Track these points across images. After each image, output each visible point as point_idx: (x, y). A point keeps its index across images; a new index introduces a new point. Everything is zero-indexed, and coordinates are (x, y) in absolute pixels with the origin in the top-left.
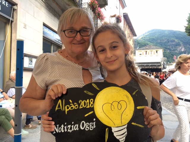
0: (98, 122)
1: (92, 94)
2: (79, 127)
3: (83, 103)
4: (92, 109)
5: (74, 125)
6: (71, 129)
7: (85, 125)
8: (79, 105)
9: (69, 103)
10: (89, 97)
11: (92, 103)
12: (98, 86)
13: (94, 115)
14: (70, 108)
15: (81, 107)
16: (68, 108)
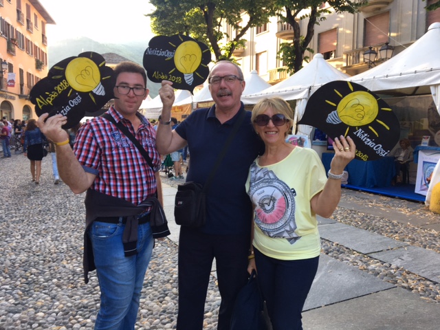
0: (81, 94)
1: (61, 76)
2: (70, 107)
3: (58, 88)
4: (70, 88)
5: (65, 108)
6: (65, 112)
7: (73, 102)
8: (57, 91)
9: (48, 96)
10: (61, 80)
11: (66, 83)
12: (61, 67)
13: (74, 91)
14: (51, 99)
15: (60, 92)
16: (50, 100)
